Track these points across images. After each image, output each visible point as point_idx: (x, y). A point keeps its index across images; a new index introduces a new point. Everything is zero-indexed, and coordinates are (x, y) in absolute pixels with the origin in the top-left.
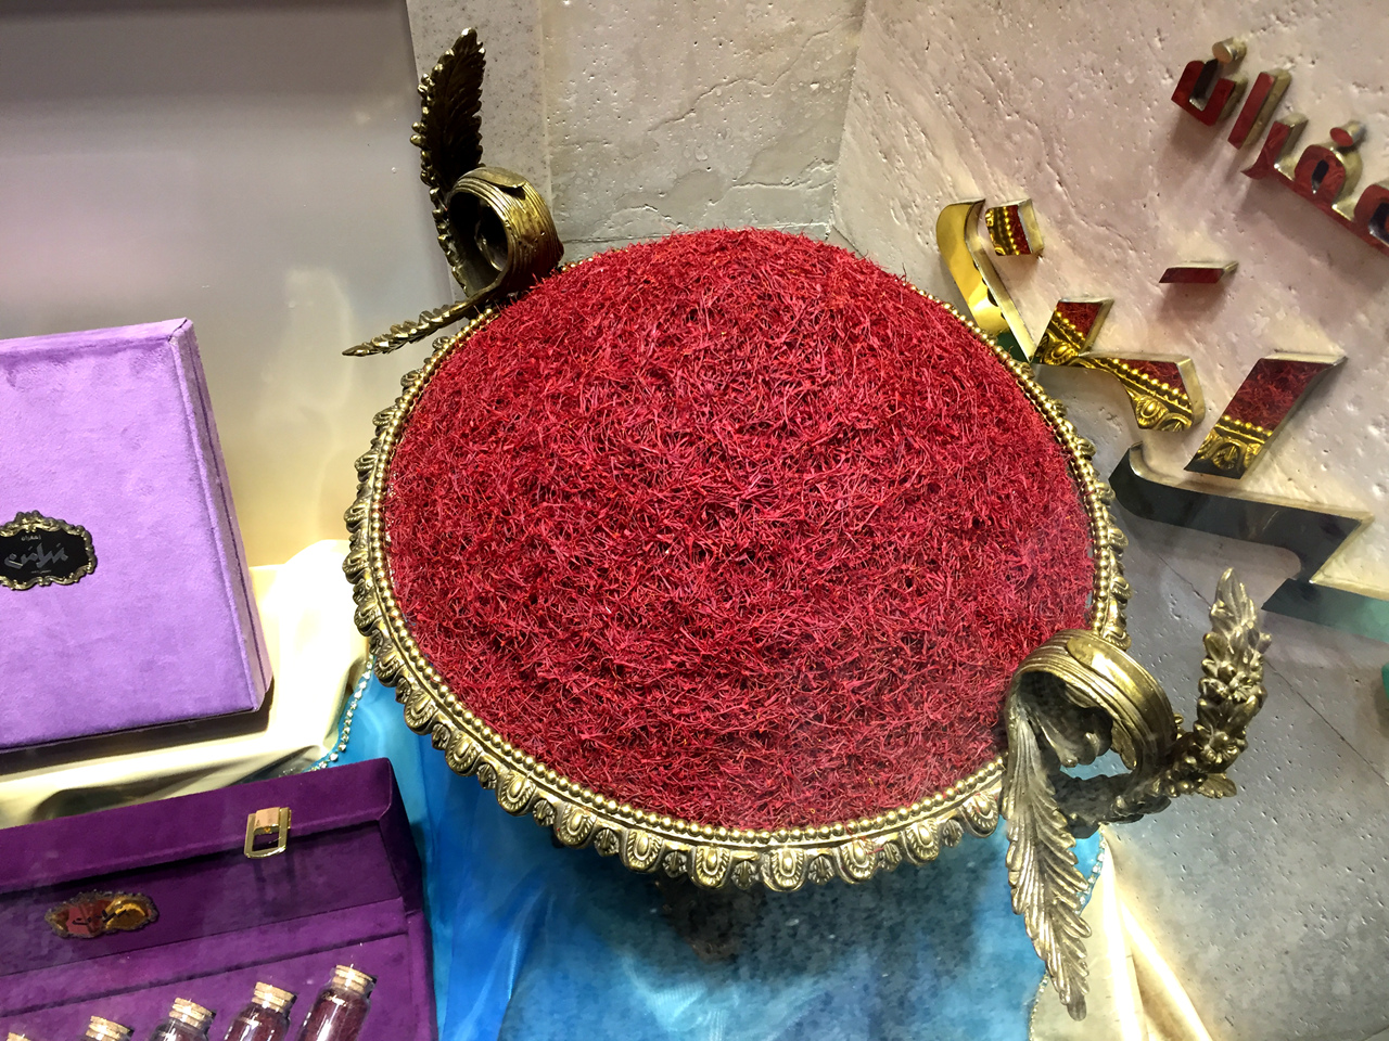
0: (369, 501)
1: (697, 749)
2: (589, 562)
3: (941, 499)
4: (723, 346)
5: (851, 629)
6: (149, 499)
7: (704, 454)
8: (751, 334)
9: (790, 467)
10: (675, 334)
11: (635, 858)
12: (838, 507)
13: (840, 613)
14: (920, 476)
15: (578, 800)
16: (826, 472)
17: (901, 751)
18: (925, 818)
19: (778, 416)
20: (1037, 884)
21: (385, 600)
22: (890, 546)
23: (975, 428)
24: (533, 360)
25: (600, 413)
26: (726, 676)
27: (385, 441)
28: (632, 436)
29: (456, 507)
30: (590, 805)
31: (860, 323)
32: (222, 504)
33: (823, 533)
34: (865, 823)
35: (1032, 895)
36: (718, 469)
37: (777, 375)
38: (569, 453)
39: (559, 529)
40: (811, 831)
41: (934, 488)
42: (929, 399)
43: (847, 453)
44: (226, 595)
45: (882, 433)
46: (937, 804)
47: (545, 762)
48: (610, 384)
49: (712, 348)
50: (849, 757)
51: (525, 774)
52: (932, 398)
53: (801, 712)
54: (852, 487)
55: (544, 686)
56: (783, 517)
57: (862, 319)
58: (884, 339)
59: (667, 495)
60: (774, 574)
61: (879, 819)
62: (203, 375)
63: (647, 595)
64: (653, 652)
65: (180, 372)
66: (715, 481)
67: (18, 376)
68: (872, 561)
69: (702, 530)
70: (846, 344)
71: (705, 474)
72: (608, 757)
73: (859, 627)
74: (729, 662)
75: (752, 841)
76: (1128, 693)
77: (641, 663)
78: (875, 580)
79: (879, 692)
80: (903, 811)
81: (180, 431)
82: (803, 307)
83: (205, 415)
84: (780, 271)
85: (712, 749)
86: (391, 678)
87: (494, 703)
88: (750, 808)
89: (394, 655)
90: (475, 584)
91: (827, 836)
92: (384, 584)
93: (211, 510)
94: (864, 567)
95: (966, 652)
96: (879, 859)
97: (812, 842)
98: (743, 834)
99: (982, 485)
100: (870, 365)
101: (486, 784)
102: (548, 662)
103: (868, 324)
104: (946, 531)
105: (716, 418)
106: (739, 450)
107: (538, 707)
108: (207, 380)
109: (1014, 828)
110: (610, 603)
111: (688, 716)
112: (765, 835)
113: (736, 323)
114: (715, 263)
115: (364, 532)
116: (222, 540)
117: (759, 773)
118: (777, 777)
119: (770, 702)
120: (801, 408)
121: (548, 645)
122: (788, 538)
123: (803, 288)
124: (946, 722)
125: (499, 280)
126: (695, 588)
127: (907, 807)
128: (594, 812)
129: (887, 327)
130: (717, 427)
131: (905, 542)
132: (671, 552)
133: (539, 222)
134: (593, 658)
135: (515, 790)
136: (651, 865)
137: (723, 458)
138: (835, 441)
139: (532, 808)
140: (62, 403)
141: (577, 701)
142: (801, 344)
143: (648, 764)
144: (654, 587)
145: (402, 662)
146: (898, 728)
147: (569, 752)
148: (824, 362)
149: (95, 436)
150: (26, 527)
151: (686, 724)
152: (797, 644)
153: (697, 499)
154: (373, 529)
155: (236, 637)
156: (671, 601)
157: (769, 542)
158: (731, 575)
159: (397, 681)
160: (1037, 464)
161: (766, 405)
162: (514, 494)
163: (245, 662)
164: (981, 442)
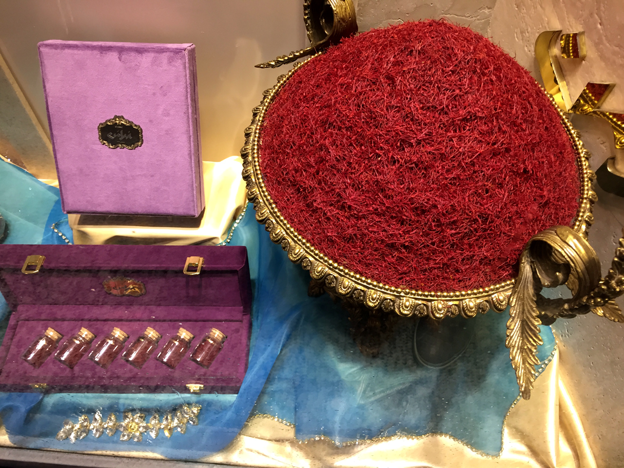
0: (255, 126)
1: (377, 248)
2: (344, 159)
3: (510, 156)
4: (422, 68)
5: (456, 206)
6: (167, 118)
7: (404, 117)
8: (436, 64)
9: (442, 129)
10: (401, 60)
11: (342, 289)
12: (460, 150)
13: (452, 198)
14: (502, 144)
15: (322, 261)
16: (458, 134)
17: (467, 266)
18: (473, 298)
19: (441, 104)
20: (519, 338)
21: (255, 166)
22: (481, 173)
23: (534, 128)
24: (335, 70)
25: (361, 93)
26: (395, 217)
27: (266, 102)
28: (373, 105)
29: (291, 130)
30: (326, 264)
31: (489, 68)
32: (195, 127)
33: (452, 161)
34: (445, 294)
35: (516, 341)
36: (409, 124)
37: (444, 85)
38: (344, 109)
39: (334, 143)
40: (420, 293)
41: (508, 150)
42: (515, 109)
43: (470, 127)
44: (192, 165)
45: (488, 120)
46: (480, 293)
47: (311, 243)
48: (368, 80)
49: (417, 68)
50: (444, 264)
51: (301, 246)
52: (516, 109)
53: (425, 240)
54: (469, 142)
55: (315, 211)
56: (434, 150)
57: (490, 66)
58: (499, 78)
59: (384, 133)
60: (425, 177)
61: (452, 294)
62: (196, 70)
63: (367, 177)
64: (365, 202)
65: (187, 65)
66: (407, 130)
67: (123, 56)
68: (471, 178)
69: (396, 151)
70: (480, 76)
71: (403, 126)
72: (337, 245)
73: (459, 205)
74: (398, 211)
75: (394, 291)
76: (581, 255)
77: (359, 206)
78: (471, 187)
79: (463, 237)
80: (463, 293)
81: (184, 91)
82: (463, 55)
83: (195, 87)
84: (455, 37)
85: (383, 249)
86: (253, 198)
87: (293, 215)
88: (395, 278)
89: (256, 190)
90: (294, 163)
91: (427, 296)
92: (256, 159)
93: (191, 128)
94: (467, 180)
95: (508, 228)
96: (448, 311)
97: (419, 297)
98: (390, 288)
99: (531, 153)
100: (489, 88)
101: (284, 248)
102: (319, 201)
103: (492, 68)
104: (510, 172)
105: (412, 101)
106: (420, 117)
107: (312, 220)
108: (197, 71)
109: (514, 311)
110: (350, 178)
111: (375, 232)
112: (399, 290)
113: (430, 58)
114: (426, 30)
115: (251, 138)
116: (194, 142)
117: (402, 264)
118: (410, 267)
119: (412, 233)
120: (452, 102)
121: (320, 193)
122: (435, 161)
123: (465, 46)
124: (491, 258)
125: (327, 38)
126: (388, 176)
127: (465, 291)
128: (328, 267)
129: (501, 73)
130: (412, 105)
131: (489, 172)
132: (381, 159)
133: (349, 13)
134: (338, 201)
135: (296, 252)
136: (348, 294)
137: (412, 120)
138: (465, 120)
139: (302, 261)
140: (139, 71)
141: (328, 219)
142: (458, 72)
143: (354, 251)
144: (371, 174)
145: (258, 193)
146: (468, 256)
147: (321, 241)
148: (467, 82)
149: (149, 87)
150: (117, 122)
151: (374, 236)
152: (430, 209)
153: (397, 136)
154: (255, 137)
155: (193, 184)
156: (377, 181)
157: (426, 160)
158: (406, 174)
159: (255, 201)
160: (561, 153)
161: (437, 98)
162: (317, 126)
163: (195, 196)
164: (535, 134)
